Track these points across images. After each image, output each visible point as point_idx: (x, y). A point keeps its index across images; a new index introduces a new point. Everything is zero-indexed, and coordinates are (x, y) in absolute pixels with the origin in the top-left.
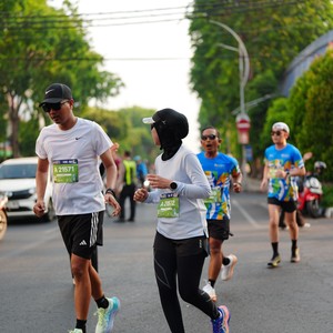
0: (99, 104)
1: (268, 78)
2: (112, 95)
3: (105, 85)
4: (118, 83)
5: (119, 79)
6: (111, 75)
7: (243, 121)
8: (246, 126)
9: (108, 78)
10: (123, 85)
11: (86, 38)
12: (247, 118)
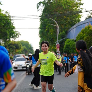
0: (14, 40)
1: (64, 33)
2: (17, 37)
3: (15, 34)
4: (19, 34)
5: (19, 33)
6: (17, 32)
7: (58, 45)
8: (59, 46)
9: (16, 33)
10: (20, 34)
11: (12, 22)
12: (59, 44)
